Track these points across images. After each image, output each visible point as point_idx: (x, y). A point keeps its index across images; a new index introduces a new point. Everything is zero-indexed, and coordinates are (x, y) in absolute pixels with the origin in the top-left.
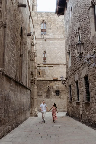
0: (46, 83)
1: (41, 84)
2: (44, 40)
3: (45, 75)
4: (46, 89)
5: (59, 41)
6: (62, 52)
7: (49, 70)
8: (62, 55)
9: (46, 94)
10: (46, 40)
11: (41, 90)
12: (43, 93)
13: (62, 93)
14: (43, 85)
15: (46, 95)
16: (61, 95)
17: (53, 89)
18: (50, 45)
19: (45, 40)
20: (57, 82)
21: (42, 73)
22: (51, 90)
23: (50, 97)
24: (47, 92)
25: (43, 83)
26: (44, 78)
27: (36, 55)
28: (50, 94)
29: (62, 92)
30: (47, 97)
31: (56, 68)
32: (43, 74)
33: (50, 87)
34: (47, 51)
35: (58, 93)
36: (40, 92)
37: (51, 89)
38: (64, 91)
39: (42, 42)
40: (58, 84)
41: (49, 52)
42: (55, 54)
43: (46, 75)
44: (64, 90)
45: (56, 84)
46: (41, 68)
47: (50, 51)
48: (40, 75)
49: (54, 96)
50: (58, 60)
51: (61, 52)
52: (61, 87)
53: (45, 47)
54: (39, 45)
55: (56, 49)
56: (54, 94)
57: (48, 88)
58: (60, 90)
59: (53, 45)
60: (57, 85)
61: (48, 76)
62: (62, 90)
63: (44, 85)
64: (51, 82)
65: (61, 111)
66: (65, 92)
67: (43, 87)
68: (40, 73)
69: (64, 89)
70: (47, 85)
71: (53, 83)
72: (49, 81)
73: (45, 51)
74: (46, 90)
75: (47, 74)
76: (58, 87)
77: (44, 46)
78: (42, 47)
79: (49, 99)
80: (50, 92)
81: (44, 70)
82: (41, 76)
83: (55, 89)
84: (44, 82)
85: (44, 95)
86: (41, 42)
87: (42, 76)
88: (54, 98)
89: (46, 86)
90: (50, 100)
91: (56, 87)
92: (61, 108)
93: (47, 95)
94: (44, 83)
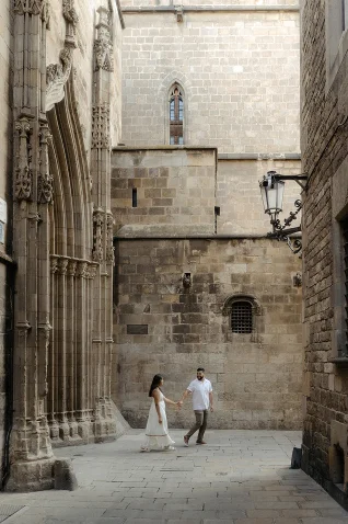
0: (175, 255)
1: (144, 260)
2: (172, 17)
3: (169, 202)
4: (172, 290)
5: (258, 25)
6: (269, 91)
7: (192, 174)
8: (272, 106)
9: (175, 320)
10: (185, 17)
11: (144, 296)
12: (155, 314)
13: (267, 317)
14: (154, 267)
15: (171, 326)
16: (263, 330)
17: (213, 289)
18: (205, 47)
19: (180, 20)
20: (240, 248)
21: (148, 195)
22: (201, 299)
23: (196, 339)
24: (176, 308)
25: (154, 252)
26: (162, 221)
27: (102, 59)
28: (197, 320)
29: (270, 309)
30: (179, 340)
31: (236, 179)
32: (157, 202)
33: (197, 279)
34: (187, 85)
35: (242, 313)
36: (139, 307)
37: (200, 290)
38: (281, 305)
39: (163, 33)
40: (247, 261)
41: (202, 91)
42: (235, 99)
43: (174, 206)
44: (279, 299)
45: (231, 260)
46: (148, 161)
47: (208, 83)
48: (139, 206)
49: (221, 336)
50: (249, 134)
51: (264, 91)
52: (263, 280)
53: (177, 62)
54: (144, 48)
55: (238, 69)
56: (221, 321)
57: (186, 286)
58: (257, 295)
59: (221, 46)
60: (240, 268)
61: (186, 211)
62: (266, 299)
63: (163, 264)
64: (204, 250)
65: (262, 426)
66: (288, 309)
67: (155, 280)
68: (141, 195)
69: (280, 293)
70: (179, 267)
71: (218, 257)
72: (192, 239)
73: (176, 86)
74: (172, 296)
75: (180, 199)
76: (246, 278)
77: (173, 55)
78: (163, 61)
79: (189, 350)
80: (197, 310)
81: (165, 172)
82: (144, 212)
83: (229, 290)
84: (163, 245)
85: (161, 328)
86: (154, 33)
87: (153, 211)
88: (222, 346)
89: (171, 274)
90: (195, 356)
91: (234, 278)
92: (260, 408)
93: (176, 329)
94: (162, 257)
